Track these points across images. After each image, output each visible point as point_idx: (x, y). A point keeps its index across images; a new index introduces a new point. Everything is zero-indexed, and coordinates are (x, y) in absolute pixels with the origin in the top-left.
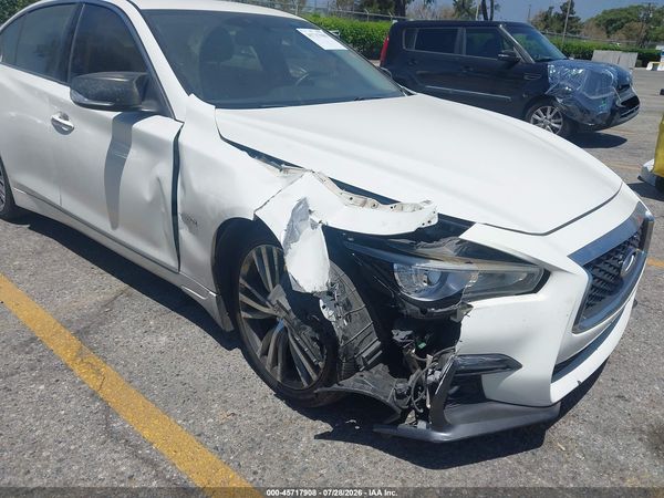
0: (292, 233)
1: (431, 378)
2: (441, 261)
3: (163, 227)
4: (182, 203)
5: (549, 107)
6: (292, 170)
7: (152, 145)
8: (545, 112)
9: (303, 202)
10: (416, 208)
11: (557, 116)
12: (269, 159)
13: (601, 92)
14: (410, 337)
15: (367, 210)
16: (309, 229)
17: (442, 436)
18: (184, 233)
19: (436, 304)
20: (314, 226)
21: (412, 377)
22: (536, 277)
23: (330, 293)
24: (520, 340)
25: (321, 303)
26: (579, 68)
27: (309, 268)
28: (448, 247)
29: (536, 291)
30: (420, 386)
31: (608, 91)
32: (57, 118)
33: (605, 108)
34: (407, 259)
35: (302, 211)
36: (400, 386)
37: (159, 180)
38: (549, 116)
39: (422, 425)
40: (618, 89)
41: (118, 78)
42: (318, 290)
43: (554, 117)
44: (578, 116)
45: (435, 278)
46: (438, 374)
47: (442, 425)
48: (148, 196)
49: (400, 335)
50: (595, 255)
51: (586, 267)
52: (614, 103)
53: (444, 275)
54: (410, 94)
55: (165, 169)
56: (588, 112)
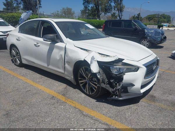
0: (91, 62)
1: (118, 88)
2: (119, 66)
3: (61, 64)
4: (66, 59)
5: (146, 40)
6: (90, 51)
7: (60, 48)
8: (145, 41)
9: (93, 57)
10: (114, 57)
11: (148, 41)
12: (84, 50)
13: (158, 36)
14: (114, 81)
15: (105, 58)
16: (94, 61)
17: (121, 99)
18: (66, 65)
19: (118, 74)
20: (95, 61)
21: (115, 89)
22: (136, 69)
23: (99, 72)
24: (134, 80)
25: (97, 75)
26: (152, 30)
27: (95, 68)
28: (120, 64)
29: (137, 71)
30: (116, 90)
31: (160, 35)
32: (36, 44)
33: (159, 39)
34: (113, 66)
35: (93, 58)
36: (112, 90)
37: (61, 55)
38: (146, 42)
39: (116, 97)
40: (162, 34)
41: (51, 35)
42: (97, 72)
43: (147, 42)
44: (153, 41)
45: (118, 69)
46: (119, 87)
47: (120, 97)
48: (58, 58)
49: (112, 81)
50: (147, 65)
51: (146, 67)
52: (161, 38)
53: (120, 69)
54: (108, 37)
55: (62, 53)
56: (156, 40)
